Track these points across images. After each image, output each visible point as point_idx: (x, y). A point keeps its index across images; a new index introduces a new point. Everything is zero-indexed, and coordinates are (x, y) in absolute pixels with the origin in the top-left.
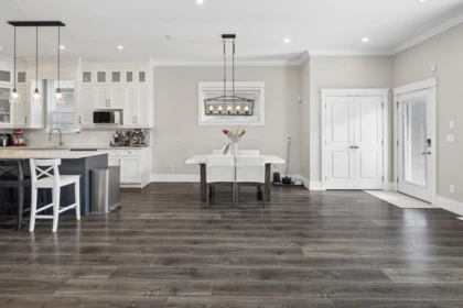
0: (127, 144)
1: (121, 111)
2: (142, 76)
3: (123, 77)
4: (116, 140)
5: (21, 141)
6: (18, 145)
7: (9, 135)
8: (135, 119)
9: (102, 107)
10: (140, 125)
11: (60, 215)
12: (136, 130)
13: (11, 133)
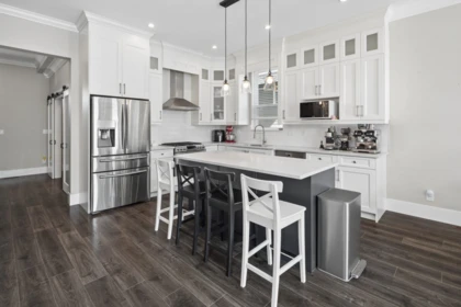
0: (345, 147)
1: (336, 99)
2: (373, 41)
3: (340, 50)
4: (329, 140)
5: (232, 137)
6: (229, 141)
7: (223, 132)
8: (358, 110)
9: (310, 97)
10: (368, 118)
11: (282, 277)
12: (361, 126)
13: (224, 129)
